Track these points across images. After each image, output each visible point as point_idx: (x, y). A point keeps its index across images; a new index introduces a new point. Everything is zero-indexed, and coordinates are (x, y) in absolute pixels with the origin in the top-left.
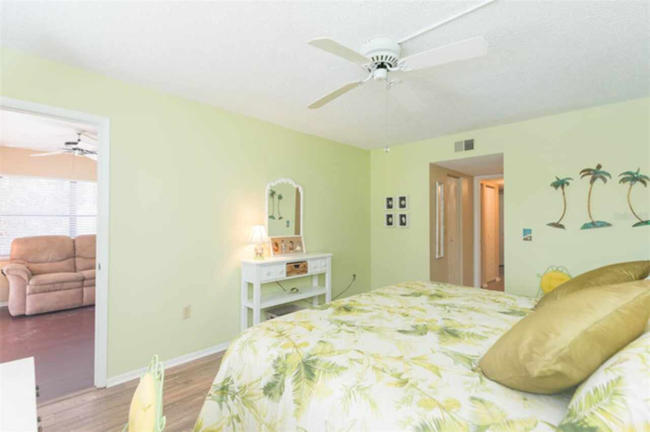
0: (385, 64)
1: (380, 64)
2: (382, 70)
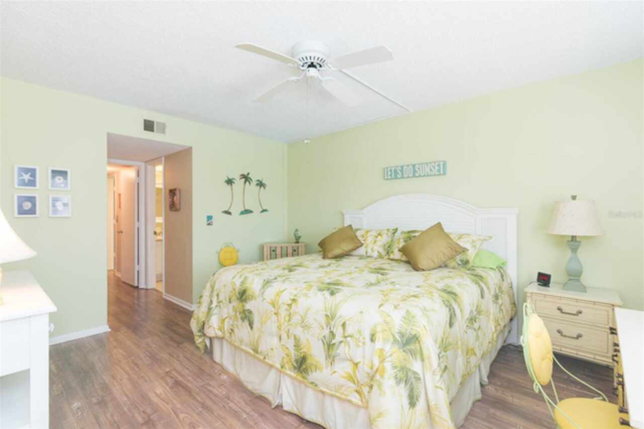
0: (315, 64)
1: (309, 63)
2: (312, 69)
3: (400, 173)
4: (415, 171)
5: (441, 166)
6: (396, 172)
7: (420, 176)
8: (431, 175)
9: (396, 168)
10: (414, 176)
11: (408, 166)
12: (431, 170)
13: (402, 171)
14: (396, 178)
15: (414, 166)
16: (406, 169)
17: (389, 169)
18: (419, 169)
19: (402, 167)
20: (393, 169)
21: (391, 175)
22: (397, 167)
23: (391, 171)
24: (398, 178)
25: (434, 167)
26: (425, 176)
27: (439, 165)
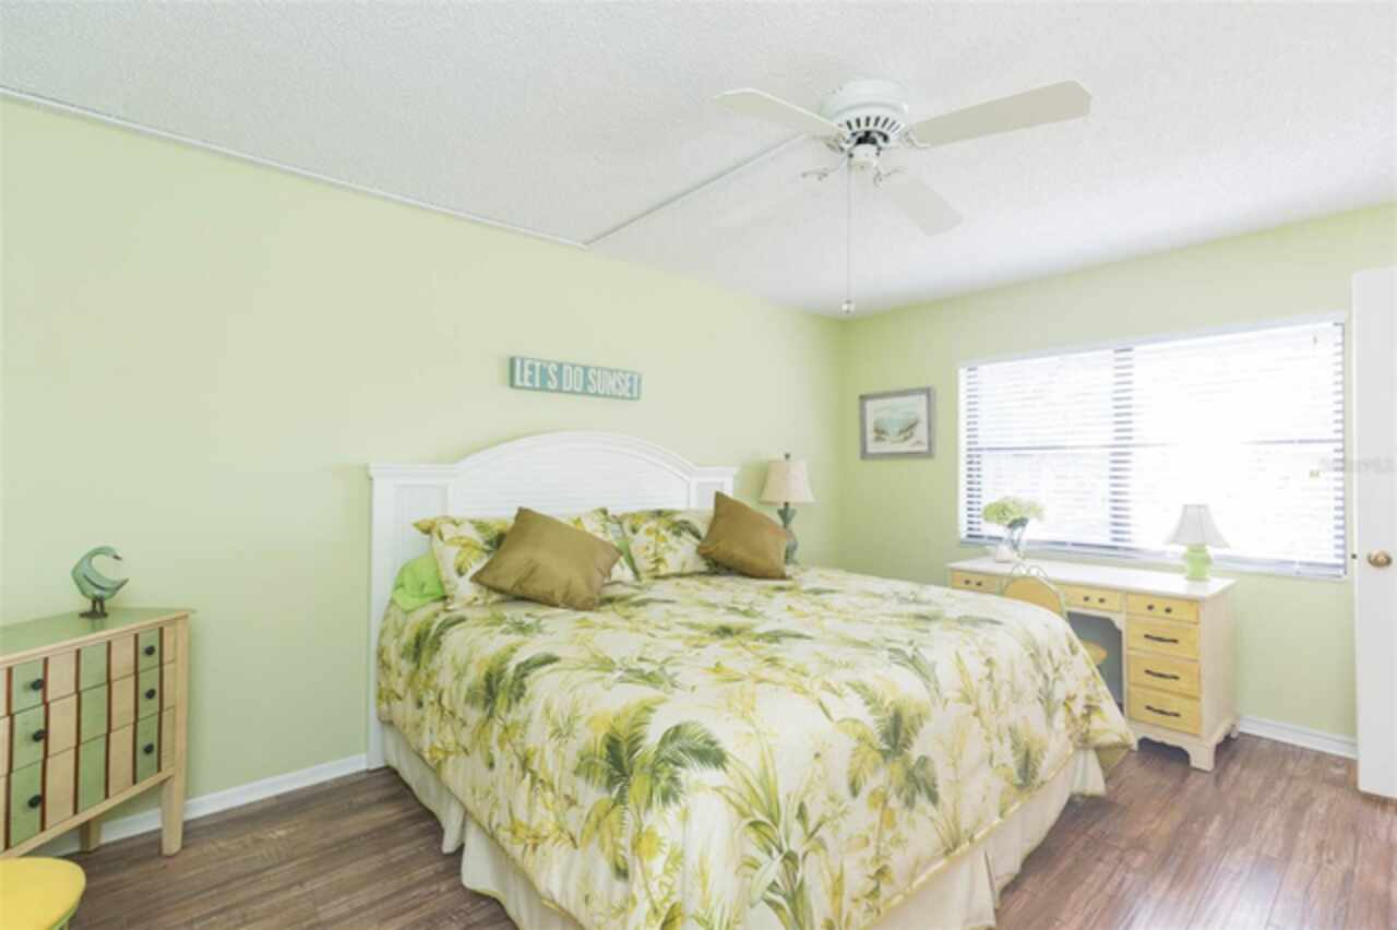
3: (554, 377)
4: (587, 383)
5: (636, 381)
6: (544, 371)
7: (597, 394)
8: (617, 397)
9: (545, 365)
10: (585, 392)
11: (573, 366)
12: (617, 386)
13: (559, 374)
14: (543, 388)
15: (586, 369)
16: (568, 372)
17: (527, 363)
18: (596, 378)
19: (560, 366)
20: (538, 364)
21: (531, 379)
22: (549, 362)
23: (532, 368)
24: (547, 390)
25: (623, 381)
26: (605, 396)
27: (631, 379)
